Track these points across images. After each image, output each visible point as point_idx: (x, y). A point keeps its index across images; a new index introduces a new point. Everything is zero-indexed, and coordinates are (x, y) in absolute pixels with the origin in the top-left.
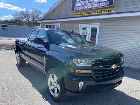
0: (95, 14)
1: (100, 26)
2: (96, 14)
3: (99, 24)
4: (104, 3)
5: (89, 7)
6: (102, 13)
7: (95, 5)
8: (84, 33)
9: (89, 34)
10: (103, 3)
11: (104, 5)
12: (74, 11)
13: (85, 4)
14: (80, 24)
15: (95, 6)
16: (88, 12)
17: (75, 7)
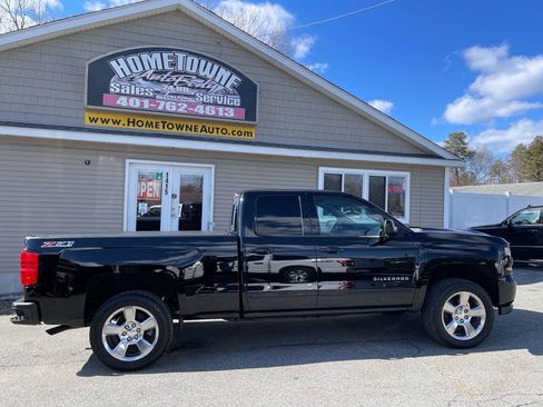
0: (193, 132)
1: (216, 173)
2: (198, 133)
3: (213, 166)
4: (232, 110)
5: (178, 107)
6: (220, 134)
7: (201, 107)
8: (149, 195)
9: (174, 196)
10: (227, 109)
11: (232, 115)
12: (101, 105)
13: (158, 92)
14: (128, 161)
15: (200, 110)
16: (164, 123)
17: (108, 92)
